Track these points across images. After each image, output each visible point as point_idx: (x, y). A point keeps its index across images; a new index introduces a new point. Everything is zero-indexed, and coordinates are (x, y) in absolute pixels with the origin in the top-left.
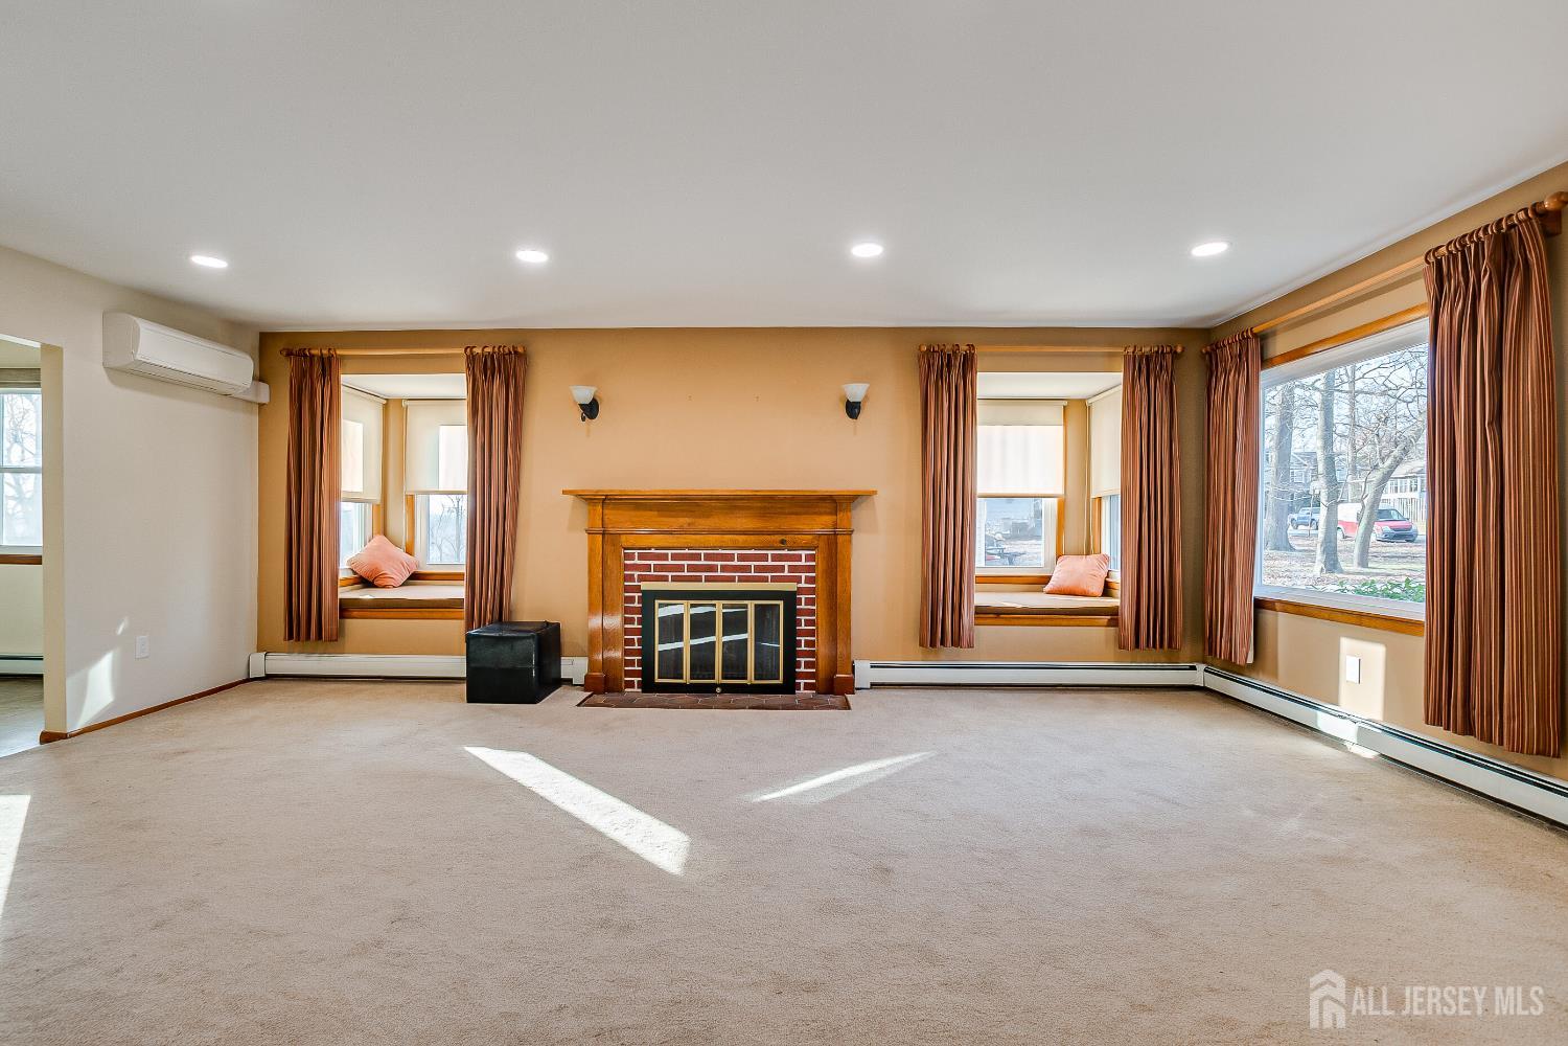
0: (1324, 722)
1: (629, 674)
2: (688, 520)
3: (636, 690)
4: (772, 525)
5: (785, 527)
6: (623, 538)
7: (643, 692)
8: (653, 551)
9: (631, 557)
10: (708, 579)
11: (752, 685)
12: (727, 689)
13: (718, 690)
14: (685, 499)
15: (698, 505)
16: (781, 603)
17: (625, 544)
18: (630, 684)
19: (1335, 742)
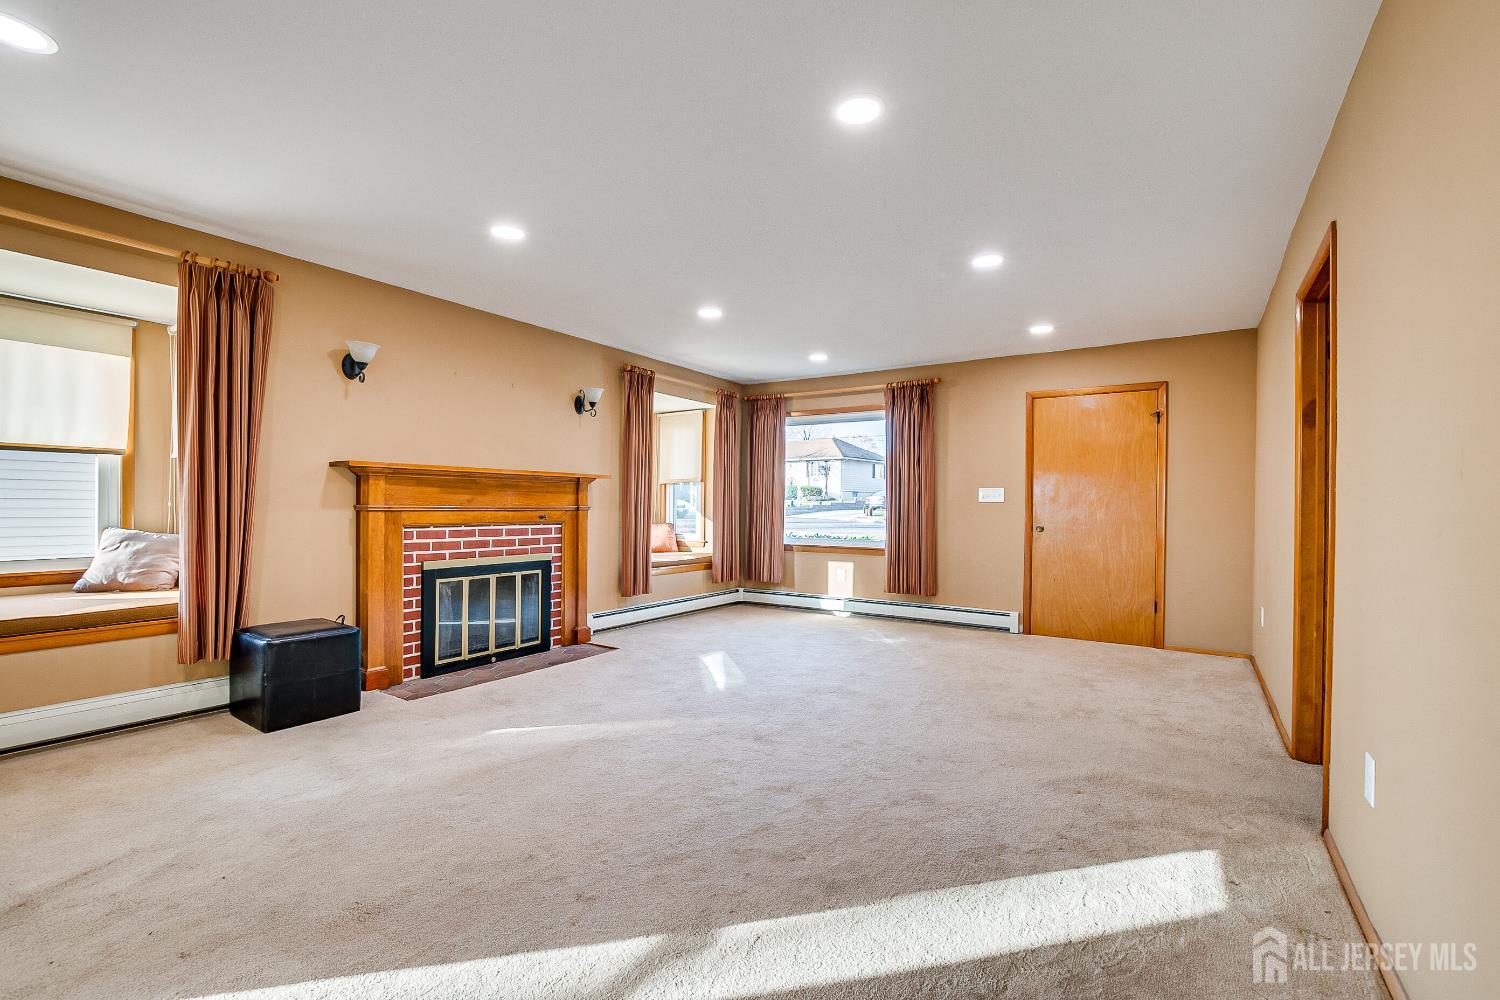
0: (824, 604)
1: (408, 662)
2: (467, 497)
3: (414, 677)
4: (533, 503)
5: (543, 505)
6: (404, 515)
7: (422, 677)
8: (432, 529)
9: (409, 536)
10: (482, 555)
11: (521, 649)
12: (501, 657)
13: (494, 659)
14: (465, 476)
15: (476, 482)
16: (539, 572)
17: (408, 523)
18: (408, 673)
19: (828, 612)
